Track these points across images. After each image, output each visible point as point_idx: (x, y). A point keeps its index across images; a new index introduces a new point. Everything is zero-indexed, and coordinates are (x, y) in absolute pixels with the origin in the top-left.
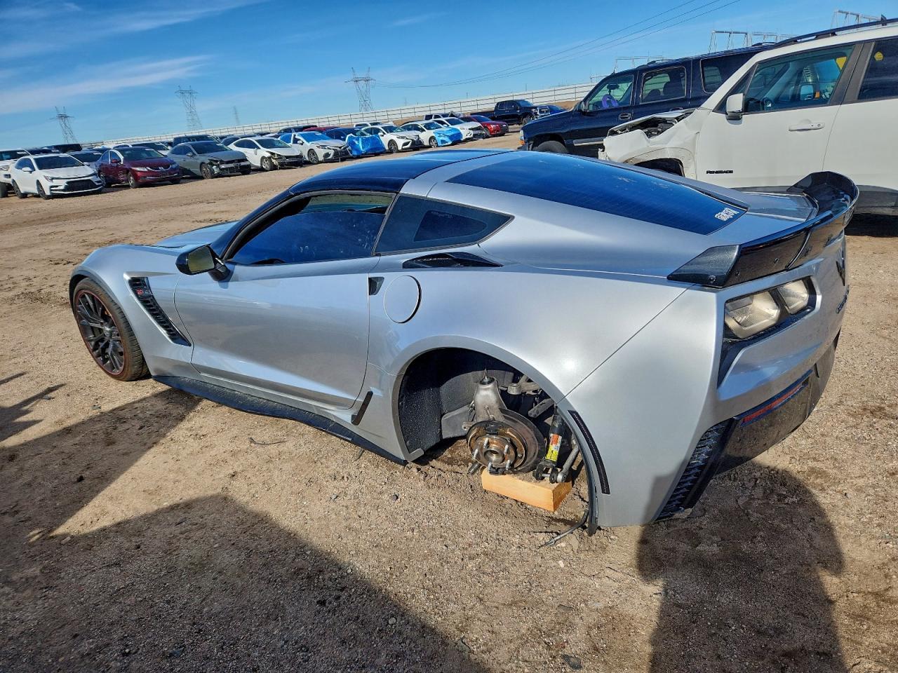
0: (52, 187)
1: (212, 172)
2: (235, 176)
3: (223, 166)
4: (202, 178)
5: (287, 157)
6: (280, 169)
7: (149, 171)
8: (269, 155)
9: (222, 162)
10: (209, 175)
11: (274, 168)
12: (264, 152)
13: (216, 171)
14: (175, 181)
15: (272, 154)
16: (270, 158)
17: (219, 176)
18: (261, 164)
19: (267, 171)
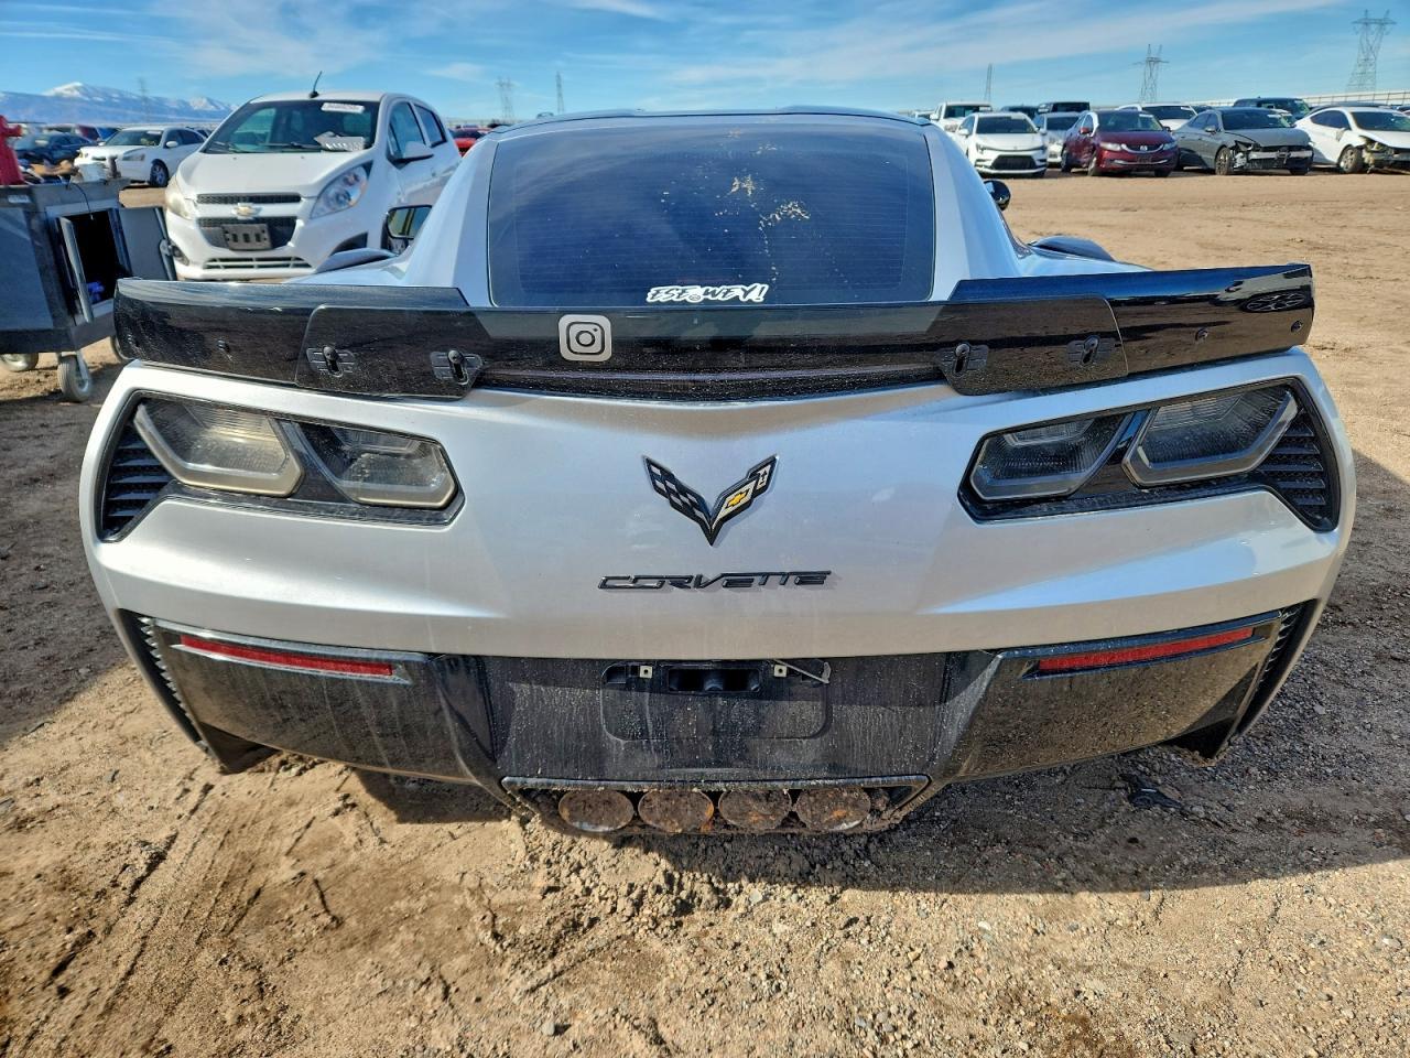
0: (978, 160)
1: (1232, 162)
2: (1271, 174)
3: (1254, 155)
4: (1211, 172)
5: (1398, 150)
6: (1372, 172)
7: (1122, 151)
8: (1362, 142)
9: (1257, 148)
10: (1224, 169)
11: (1361, 168)
12: (1355, 136)
13: (1240, 160)
14: (1161, 173)
15: (1371, 142)
16: (1360, 148)
17: (1242, 172)
18: (1340, 159)
19: (1345, 173)
